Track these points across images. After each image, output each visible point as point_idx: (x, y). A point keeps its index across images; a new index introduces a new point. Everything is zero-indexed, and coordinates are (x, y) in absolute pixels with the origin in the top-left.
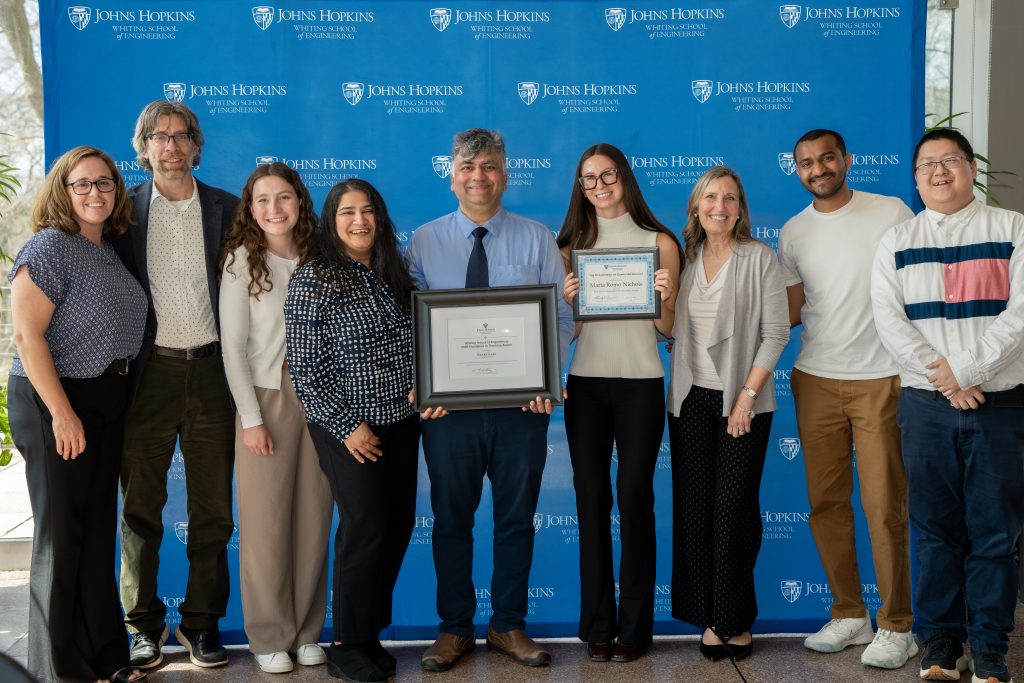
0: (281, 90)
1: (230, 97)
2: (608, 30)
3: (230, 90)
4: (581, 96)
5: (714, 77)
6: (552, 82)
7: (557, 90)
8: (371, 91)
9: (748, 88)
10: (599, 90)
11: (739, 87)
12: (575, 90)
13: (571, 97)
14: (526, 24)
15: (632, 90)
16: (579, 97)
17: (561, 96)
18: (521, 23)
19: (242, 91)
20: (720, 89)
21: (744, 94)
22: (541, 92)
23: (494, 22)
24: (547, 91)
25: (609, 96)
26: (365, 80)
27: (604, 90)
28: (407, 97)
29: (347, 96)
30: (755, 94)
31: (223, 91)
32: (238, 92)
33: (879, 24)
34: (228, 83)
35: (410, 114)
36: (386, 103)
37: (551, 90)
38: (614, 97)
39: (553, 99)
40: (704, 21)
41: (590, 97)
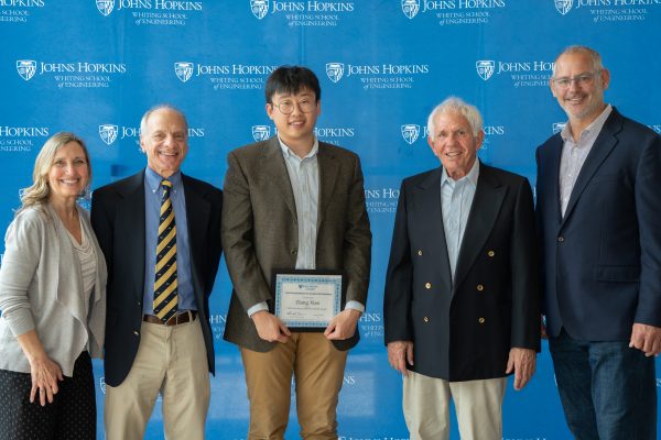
0: (121, 68)
1: (76, 73)
2: (404, 18)
3: (76, 67)
4: (380, 75)
5: (496, 58)
6: (356, 63)
7: (359, 70)
8: (200, 70)
9: (526, 67)
10: (396, 70)
11: (518, 66)
12: (375, 70)
13: (371, 75)
14: (333, 13)
15: (424, 69)
16: (377, 76)
17: (363, 75)
18: (329, 12)
19: (87, 68)
20: (501, 68)
21: (522, 72)
22: (346, 71)
23: (306, 12)
24: (351, 70)
25: (404, 75)
26: (195, 61)
27: (400, 69)
28: (231, 75)
29: (178, 74)
30: (532, 72)
31: (70, 68)
32: (83, 69)
33: (644, 11)
34: (74, 61)
35: (233, 90)
36: (213, 80)
37: (355, 70)
38: (409, 75)
39: (356, 78)
40: (488, 10)
41: (388, 76)
